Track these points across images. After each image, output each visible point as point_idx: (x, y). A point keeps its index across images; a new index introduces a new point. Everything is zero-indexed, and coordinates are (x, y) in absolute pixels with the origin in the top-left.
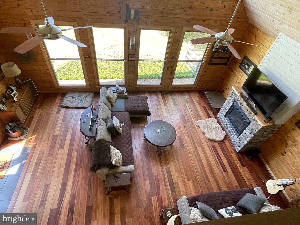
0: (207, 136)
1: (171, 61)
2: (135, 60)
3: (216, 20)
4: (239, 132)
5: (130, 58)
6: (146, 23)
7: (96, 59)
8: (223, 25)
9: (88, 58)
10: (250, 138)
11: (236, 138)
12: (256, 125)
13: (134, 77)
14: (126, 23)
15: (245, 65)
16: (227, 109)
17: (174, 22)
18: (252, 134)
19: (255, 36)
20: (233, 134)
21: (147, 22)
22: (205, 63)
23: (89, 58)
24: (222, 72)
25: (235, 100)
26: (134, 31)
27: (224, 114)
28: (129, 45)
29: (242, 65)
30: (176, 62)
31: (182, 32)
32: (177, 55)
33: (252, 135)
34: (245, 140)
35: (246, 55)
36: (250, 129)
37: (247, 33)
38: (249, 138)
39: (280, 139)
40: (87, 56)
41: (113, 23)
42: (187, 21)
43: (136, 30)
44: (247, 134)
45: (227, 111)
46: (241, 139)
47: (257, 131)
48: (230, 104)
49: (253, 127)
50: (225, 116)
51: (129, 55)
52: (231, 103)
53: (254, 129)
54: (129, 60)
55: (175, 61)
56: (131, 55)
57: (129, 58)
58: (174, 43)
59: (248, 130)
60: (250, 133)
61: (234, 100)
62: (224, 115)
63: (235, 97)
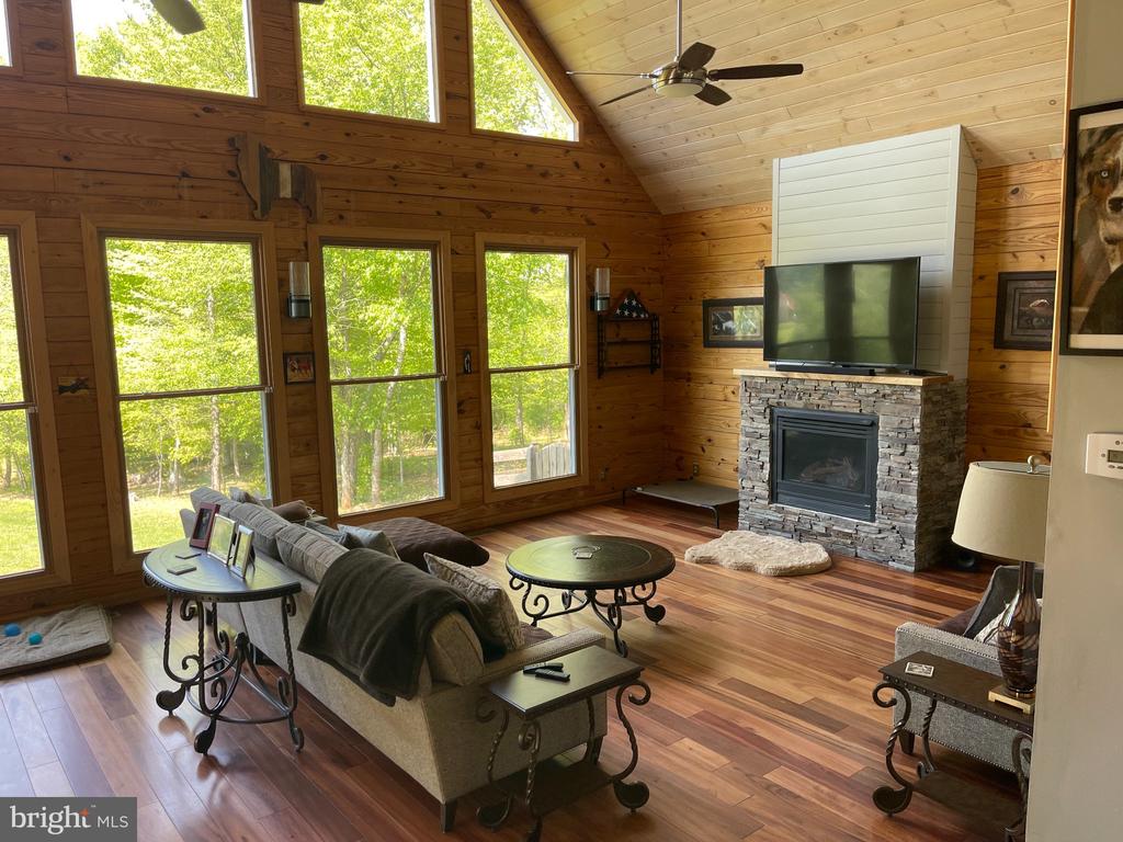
0: (762, 568)
1: (466, 372)
2: (313, 382)
3: (569, 208)
4: (861, 498)
5: (293, 370)
6: (341, 217)
7: (116, 398)
8: (593, 224)
9: (74, 388)
10: (914, 467)
11: (868, 529)
12: (902, 406)
13: (319, 473)
14: (263, 216)
15: (720, 325)
16: (762, 467)
17: (439, 214)
18: (911, 448)
19: (703, 234)
20: (848, 525)
21: (344, 215)
22: (585, 367)
23: (82, 392)
24: (653, 405)
25: (770, 406)
26: (299, 251)
27: (762, 490)
28: (288, 301)
29: (711, 331)
30: (482, 371)
31: (475, 251)
32: (480, 341)
33: (914, 449)
34: (902, 496)
35: (708, 298)
36: (891, 438)
37: (671, 245)
38: (913, 473)
39: (997, 431)
40: (72, 381)
41: (205, 217)
42: (483, 211)
43: (306, 244)
44: (894, 465)
45: (766, 471)
46: (891, 508)
47: (917, 422)
48: (761, 436)
49: (896, 421)
50: (773, 498)
51: (286, 356)
52: (763, 426)
53: (905, 425)
54: (286, 383)
55: (478, 372)
56: (294, 357)
57: (289, 370)
58: (457, 295)
59: (888, 451)
60: (902, 454)
61: (768, 411)
62: (766, 493)
63: (763, 395)
